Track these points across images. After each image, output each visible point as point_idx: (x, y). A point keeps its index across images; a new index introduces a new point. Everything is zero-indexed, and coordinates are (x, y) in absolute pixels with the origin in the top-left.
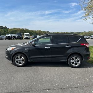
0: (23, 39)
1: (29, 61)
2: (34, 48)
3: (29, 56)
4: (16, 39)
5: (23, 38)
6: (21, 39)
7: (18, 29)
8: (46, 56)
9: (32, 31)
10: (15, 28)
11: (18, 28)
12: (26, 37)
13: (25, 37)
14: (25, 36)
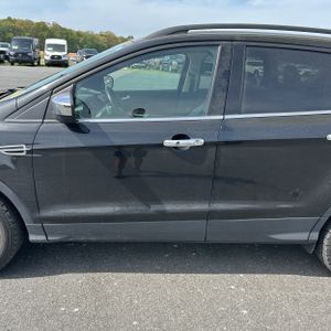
0: (39, 64)
1: (32, 238)
2: (76, 141)
3: (36, 206)
4: (12, 64)
5: (42, 62)
6: (33, 65)
7: (22, 23)
8: (170, 207)
9: (79, 34)
10: (9, 19)
11: (24, 19)
12: (53, 57)
13: (48, 58)
14: (48, 54)
